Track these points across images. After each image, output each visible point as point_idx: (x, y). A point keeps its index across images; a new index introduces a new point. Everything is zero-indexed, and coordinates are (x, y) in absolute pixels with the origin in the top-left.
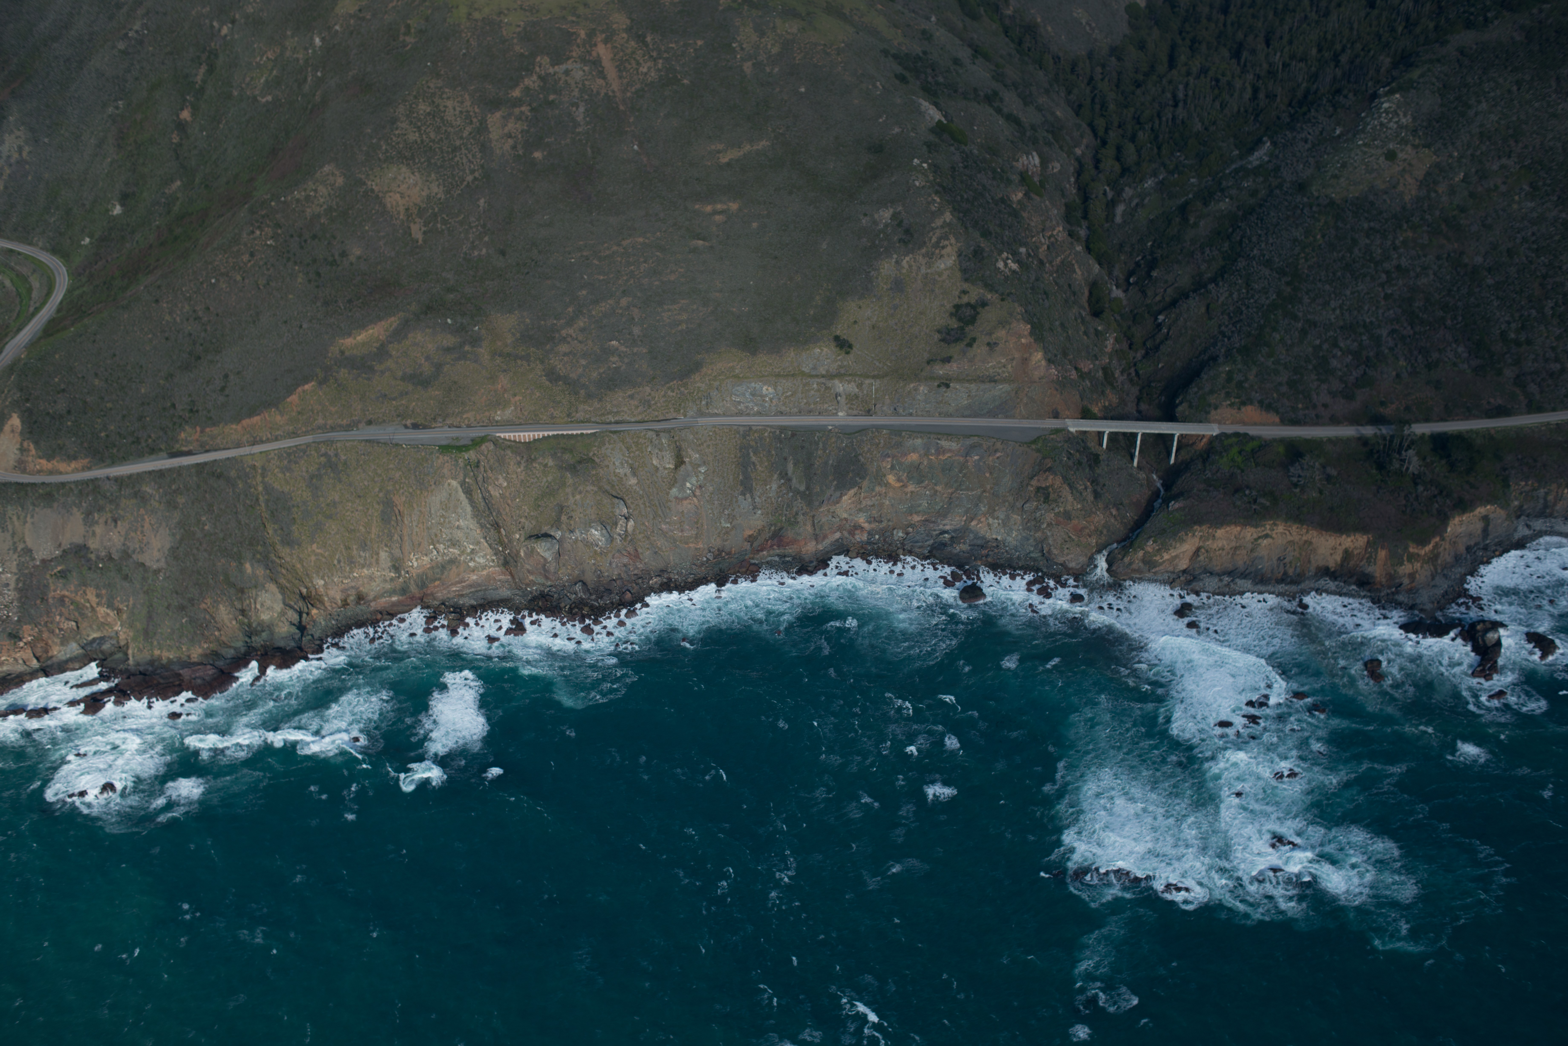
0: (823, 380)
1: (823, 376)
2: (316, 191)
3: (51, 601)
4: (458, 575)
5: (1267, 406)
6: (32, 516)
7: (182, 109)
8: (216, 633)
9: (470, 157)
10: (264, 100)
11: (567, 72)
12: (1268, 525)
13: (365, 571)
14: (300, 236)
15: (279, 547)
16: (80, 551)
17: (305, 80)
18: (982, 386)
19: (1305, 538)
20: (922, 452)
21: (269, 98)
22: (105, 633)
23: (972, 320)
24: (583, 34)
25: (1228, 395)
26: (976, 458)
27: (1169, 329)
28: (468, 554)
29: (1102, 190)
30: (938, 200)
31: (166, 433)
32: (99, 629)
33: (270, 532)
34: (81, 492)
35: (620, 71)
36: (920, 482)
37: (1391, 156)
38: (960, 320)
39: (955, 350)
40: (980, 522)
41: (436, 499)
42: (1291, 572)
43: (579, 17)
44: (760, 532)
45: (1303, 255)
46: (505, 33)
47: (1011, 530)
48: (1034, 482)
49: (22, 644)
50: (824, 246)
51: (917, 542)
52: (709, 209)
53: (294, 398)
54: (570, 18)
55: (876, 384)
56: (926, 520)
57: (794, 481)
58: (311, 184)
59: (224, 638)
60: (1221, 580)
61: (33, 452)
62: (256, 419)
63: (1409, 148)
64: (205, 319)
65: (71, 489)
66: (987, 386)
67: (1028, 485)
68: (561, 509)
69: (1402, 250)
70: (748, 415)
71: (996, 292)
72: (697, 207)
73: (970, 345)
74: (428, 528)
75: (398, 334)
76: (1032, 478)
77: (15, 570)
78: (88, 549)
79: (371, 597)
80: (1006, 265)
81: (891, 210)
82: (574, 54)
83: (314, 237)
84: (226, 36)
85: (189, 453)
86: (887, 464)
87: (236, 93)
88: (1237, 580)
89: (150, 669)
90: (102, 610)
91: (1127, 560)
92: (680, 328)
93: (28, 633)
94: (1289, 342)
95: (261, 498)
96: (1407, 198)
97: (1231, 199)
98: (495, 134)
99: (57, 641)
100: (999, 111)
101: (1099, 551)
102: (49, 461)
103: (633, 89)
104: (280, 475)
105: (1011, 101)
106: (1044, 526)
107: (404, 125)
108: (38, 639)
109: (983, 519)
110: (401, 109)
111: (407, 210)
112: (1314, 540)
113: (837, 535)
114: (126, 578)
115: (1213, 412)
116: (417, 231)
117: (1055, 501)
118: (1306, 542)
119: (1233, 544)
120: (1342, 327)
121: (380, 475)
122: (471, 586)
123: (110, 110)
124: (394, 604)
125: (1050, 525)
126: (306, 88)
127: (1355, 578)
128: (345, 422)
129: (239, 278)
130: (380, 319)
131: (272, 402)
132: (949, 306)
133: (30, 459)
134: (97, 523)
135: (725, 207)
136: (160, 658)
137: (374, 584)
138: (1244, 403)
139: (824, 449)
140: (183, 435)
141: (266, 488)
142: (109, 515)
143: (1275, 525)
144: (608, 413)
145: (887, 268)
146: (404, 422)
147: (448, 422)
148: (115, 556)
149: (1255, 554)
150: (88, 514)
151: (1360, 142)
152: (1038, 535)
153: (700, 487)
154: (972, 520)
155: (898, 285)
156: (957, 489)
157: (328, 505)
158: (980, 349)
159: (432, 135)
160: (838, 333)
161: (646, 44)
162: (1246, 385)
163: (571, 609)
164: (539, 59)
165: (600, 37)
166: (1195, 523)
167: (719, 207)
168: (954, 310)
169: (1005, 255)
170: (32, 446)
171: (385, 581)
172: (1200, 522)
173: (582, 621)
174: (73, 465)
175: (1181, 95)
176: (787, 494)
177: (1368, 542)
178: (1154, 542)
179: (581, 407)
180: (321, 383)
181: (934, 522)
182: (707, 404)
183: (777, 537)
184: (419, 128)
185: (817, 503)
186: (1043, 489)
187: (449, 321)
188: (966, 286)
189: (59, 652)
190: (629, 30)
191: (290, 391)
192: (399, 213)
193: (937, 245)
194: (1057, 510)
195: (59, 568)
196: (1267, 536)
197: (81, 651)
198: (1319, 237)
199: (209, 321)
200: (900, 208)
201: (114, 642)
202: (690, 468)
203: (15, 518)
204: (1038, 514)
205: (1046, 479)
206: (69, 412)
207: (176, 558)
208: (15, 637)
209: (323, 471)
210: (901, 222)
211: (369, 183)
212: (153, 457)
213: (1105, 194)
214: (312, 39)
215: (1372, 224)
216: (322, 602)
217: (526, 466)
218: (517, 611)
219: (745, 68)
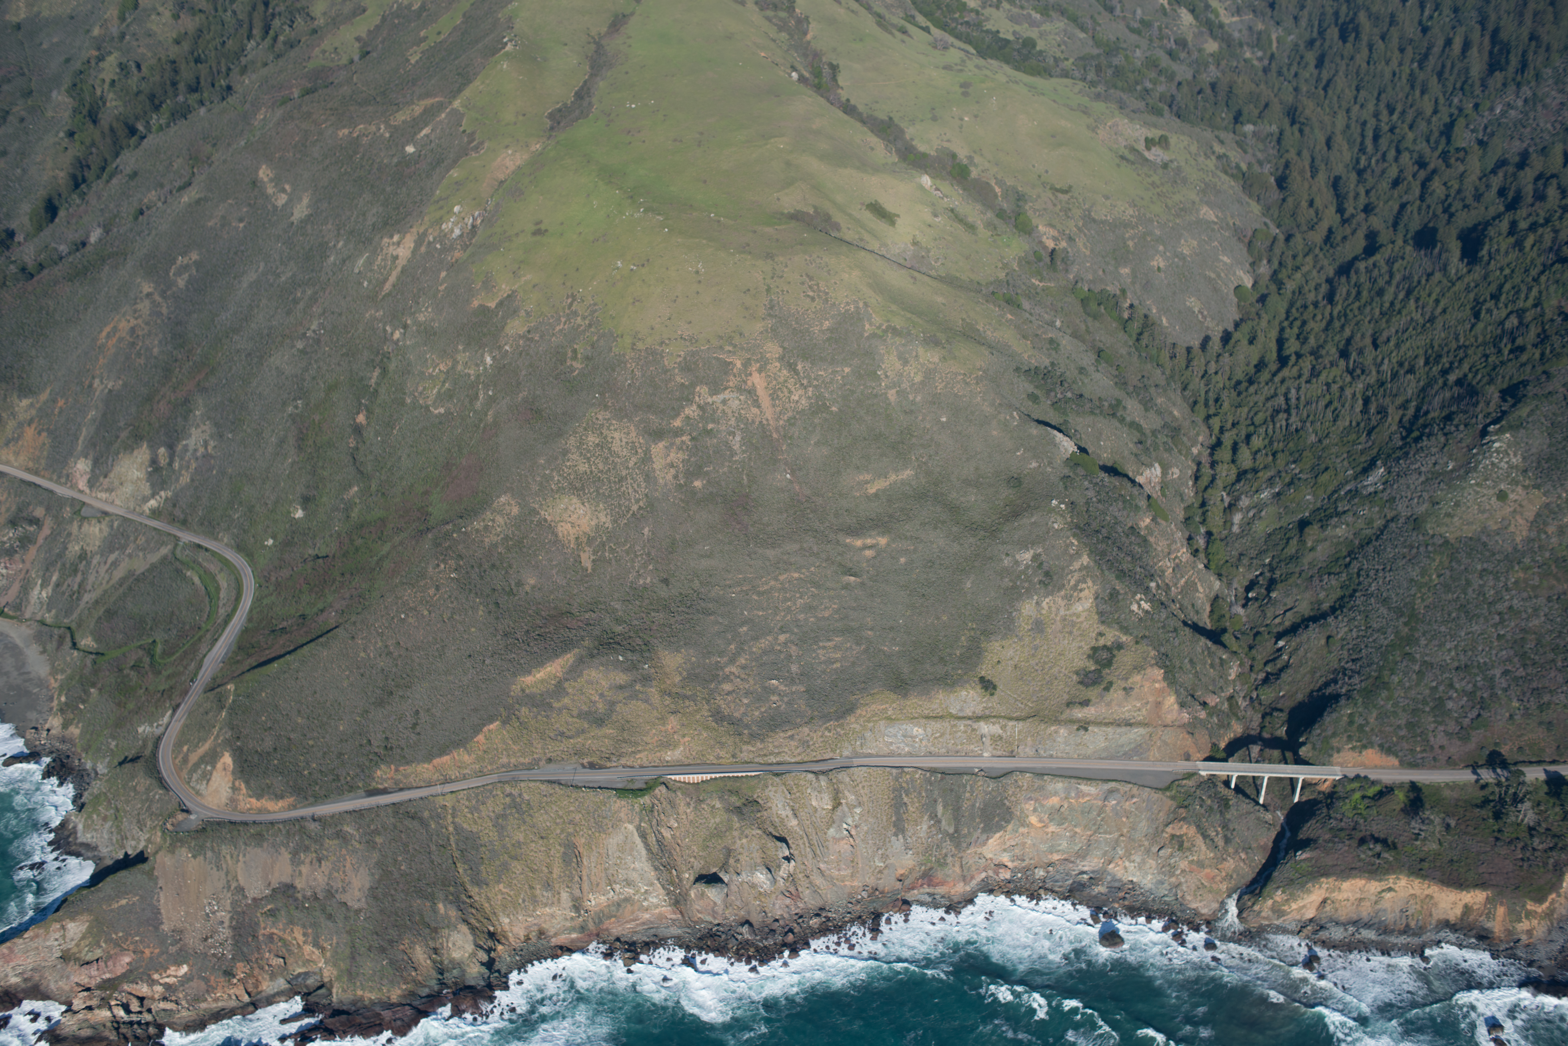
0: (969, 722)
1: (969, 718)
2: (493, 521)
3: (261, 938)
4: (633, 912)
5: (1387, 750)
6: (244, 855)
7: (358, 413)
8: (413, 974)
9: (635, 486)
10: (437, 412)
11: (724, 402)
12: (1392, 878)
13: (547, 910)
14: (481, 565)
15: (469, 887)
16: (287, 890)
17: (476, 397)
18: (1119, 730)
19: (1426, 892)
20: (1063, 795)
21: (442, 410)
22: (310, 969)
23: (1109, 663)
24: (739, 364)
25: (1350, 738)
26: (1114, 802)
27: (1290, 657)
28: (642, 894)
29: (1219, 497)
30: (1076, 543)
31: (363, 771)
32: (304, 965)
33: (461, 871)
34: (288, 832)
35: (773, 399)
36: (1060, 824)
37: (1502, 496)
38: (1097, 662)
39: (1092, 693)
40: (1117, 865)
41: (613, 841)
42: (1413, 924)
43: (735, 346)
44: (911, 870)
45: (1419, 595)
46: (666, 363)
47: (1147, 874)
48: (1169, 829)
49: (235, 981)
50: (969, 585)
51: (1057, 881)
52: (859, 543)
53: (480, 738)
54: (728, 348)
55: (1020, 725)
56: (1066, 860)
57: (943, 823)
58: (488, 514)
59: (420, 978)
60: (1346, 930)
61: (244, 791)
62: (446, 759)
63: (1519, 489)
64: (396, 654)
65: (280, 830)
66: (1124, 729)
67: (1163, 831)
68: (729, 852)
69: (1514, 592)
70: (899, 755)
71: (1131, 634)
72: (848, 541)
73: (1107, 689)
74: (606, 869)
75: (574, 672)
76: (1167, 825)
77: (229, 908)
78: (295, 888)
79: (551, 933)
80: (1139, 606)
81: (1032, 552)
82: (731, 384)
83: (493, 566)
84: (398, 340)
85: (385, 792)
86: (1029, 806)
87: (408, 401)
88: (1361, 930)
89: (353, 1008)
90: (308, 948)
91: (1256, 908)
92: (835, 666)
93: (241, 969)
94: (1407, 684)
95: (452, 839)
96: (1518, 539)
97: (1348, 525)
98: (658, 464)
99: (267, 977)
100: (1122, 420)
101: (1229, 896)
102: (258, 800)
103: (786, 418)
104: (469, 815)
105: (1133, 409)
106: (1178, 872)
107: (575, 457)
108: (249, 975)
109: (1120, 863)
110: (572, 441)
111: (577, 538)
112: (1435, 895)
113: (983, 875)
114: (330, 917)
115: (1336, 755)
116: (586, 559)
117: (1189, 849)
118: (1427, 896)
119: (1358, 896)
120: (1457, 669)
121: (561, 817)
122: (644, 924)
123: (290, 409)
124: (573, 941)
125: (1183, 871)
126: (478, 405)
127: (1474, 932)
128: (527, 760)
129: (426, 613)
130: (557, 656)
131: (461, 742)
132: (1086, 648)
133: (241, 797)
134: (303, 863)
135: (874, 542)
136: (361, 999)
137: (554, 921)
138: (1364, 747)
139: (972, 792)
140: (379, 773)
141: (456, 828)
142: (314, 855)
143: (1398, 879)
144: (771, 754)
145: (1028, 608)
146: (581, 761)
147: (623, 761)
148: (321, 896)
149: (1378, 907)
150: (295, 854)
151: (1473, 482)
152: (1173, 880)
153: (856, 826)
154: (1110, 862)
155: (1039, 626)
156: (1095, 832)
157: (513, 845)
158: (1116, 694)
159: (601, 466)
160: (983, 673)
161: (796, 372)
162: (1367, 729)
163: (738, 949)
164: (698, 388)
165: (755, 367)
166: (1322, 875)
167: (869, 541)
168: (1091, 652)
169: (1138, 596)
170: (243, 786)
171: (566, 919)
172: (1326, 875)
173: (748, 962)
174: (281, 804)
175: (1293, 401)
176: (937, 834)
177: (1487, 898)
178: (1283, 892)
179: (745, 748)
180: (504, 723)
181: (1072, 862)
182: (861, 745)
183: (927, 877)
184: (588, 459)
185: (964, 845)
186: (1178, 836)
187: (621, 658)
188: (1102, 628)
189: (268, 987)
190: (781, 359)
191: (477, 730)
192: (569, 542)
193: (1075, 588)
194: (1191, 858)
195: (269, 907)
196: (1390, 889)
197: (288, 986)
198: (1434, 577)
199: (400, 656)
200: (1040, 550)
201: (318, 978)
202: (846, 809)
203: (228, 857)
204: (1172, 861)
205: (1181, 828)
206: (275, 749)
207: (375, 898)
208: (229, 974)
209: (508, 812)
210: (1041, 564)
211: (542, 513)
212: (352, 795)
213: (1222, 500)
214: (483, 356)
215: (1485, 565)
216: (506, 938)
217: (695, 807)
218: (688, 948)
219: (889, 396)
